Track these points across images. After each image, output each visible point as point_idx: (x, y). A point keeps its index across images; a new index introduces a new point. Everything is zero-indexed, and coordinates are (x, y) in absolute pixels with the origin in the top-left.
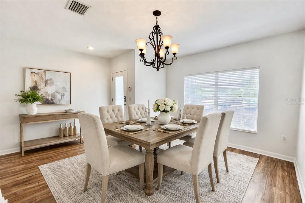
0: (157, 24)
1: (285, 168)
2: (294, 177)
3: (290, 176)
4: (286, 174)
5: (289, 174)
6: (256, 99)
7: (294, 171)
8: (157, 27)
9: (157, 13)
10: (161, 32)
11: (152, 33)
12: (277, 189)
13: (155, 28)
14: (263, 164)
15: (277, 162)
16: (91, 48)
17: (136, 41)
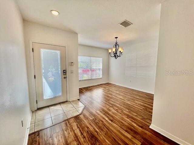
0: (116, 42)
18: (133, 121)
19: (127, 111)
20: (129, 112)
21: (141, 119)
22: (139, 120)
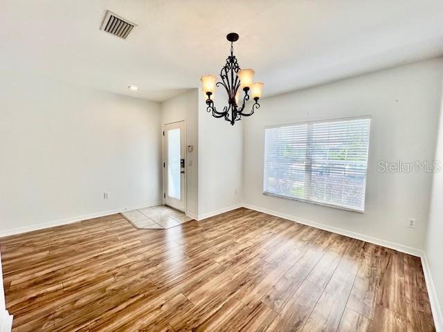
0: (232, 53)
1: (406, 267)
2: (421, 285)
3: (413, 284)
4: (407, 279)
5: (413, 279)
6: (365, 163)
7: (420, 274)
8: (232, 59)
9: (233, 37)
10: (238, 67)
11: (225, 68)
12: (391, 312)
13: (228, 60)
14: (370, 259)
15: (391, 255)
16: (134, 88)
17: (201, 80)
18: (65, 289)
19: (109, 285)
20: (103, 290)
21: (51, 310)
22: (54, 301)
